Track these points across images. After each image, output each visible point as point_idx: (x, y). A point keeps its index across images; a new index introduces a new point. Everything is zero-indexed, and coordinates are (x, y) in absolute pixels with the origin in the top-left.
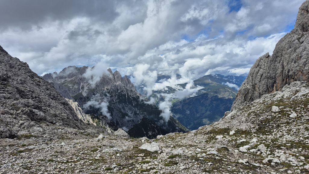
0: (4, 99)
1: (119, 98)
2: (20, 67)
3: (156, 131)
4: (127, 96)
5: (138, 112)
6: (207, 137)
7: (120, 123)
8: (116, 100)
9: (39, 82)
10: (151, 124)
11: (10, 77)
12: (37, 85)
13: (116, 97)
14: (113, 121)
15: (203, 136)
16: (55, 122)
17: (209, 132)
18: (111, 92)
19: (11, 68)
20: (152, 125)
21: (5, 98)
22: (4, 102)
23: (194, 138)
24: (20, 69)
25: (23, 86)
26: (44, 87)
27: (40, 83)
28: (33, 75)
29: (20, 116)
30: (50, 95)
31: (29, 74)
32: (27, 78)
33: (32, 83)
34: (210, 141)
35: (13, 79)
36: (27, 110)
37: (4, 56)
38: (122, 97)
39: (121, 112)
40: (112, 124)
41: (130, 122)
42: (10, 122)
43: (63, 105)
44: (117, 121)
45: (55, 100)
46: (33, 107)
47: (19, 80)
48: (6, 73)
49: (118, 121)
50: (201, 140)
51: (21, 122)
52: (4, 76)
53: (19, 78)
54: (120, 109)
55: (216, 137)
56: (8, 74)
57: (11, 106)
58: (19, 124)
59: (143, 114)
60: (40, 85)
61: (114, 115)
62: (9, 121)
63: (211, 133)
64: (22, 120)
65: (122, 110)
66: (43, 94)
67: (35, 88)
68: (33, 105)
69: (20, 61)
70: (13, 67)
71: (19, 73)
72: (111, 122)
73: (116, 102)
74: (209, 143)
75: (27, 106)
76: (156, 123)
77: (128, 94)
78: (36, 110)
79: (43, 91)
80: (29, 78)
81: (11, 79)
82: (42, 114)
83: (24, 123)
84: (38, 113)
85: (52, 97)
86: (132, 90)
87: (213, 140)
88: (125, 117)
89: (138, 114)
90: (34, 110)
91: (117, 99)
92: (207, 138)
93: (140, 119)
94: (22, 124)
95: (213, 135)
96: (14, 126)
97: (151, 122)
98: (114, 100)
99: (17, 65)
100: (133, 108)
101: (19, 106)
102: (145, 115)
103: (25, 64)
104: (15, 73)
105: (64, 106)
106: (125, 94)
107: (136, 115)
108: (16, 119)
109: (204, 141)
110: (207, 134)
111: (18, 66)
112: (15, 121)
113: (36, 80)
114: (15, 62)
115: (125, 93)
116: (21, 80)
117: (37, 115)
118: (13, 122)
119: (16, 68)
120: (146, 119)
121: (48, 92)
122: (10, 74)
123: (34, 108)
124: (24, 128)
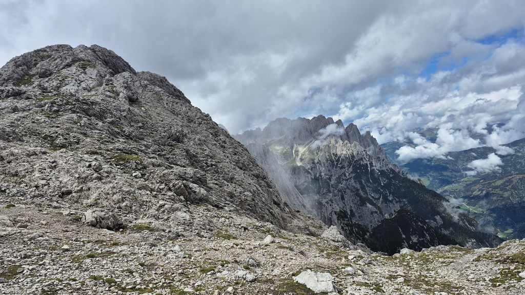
0: (152, 167)
1: (354, 171)
2: (200, 120)
3: (427, 235)
4: (369, 168)
5: (390, 198)
6: (499, 269)
7: (356, 214)
8: (349, 174)
9: (224, 142)
10: (415, 222)
11: (186, 135)
12: (222, 146)
13: (351, 169)
14: (345, 209)
15: (491, 265)
16: (223, 204)
17: (508, 258)
18: (342, 159)
19: (189, 122)
20: (419, 223)
21: (154, 165)
22: (152, 171)
23: (469, 267)
24: (200, 124)
25: (201, 149)
26: (231, 150)
27: (226, 143)
28: (216, 132)
29: (163, 193)
30: (237, 162)
31: (212, 131)
32: (208, 136)
33: (215, 144)
34: (503, 282)
35: (190, 138)
36: (180, 184)
37: (181, 105)
38: (360, 168)
39: (358, 195)
40: (342, 214)
41: (376, 215)
42: (147, 201)
43: (255, 178)
44: (351, 211)
45: (244, 170)
46: (191, 180)
47: (196, 140)
48: (180, 129)
49: (354, 210)
50: (482, 275)
51: (161, 202)
52: (177, 134)
53: (197, 137)
54: (358, 190)
55: (520, 274)
56: (183, 131)
57: (160, 177)
58: (158, 205)
59: (400, 202)
60: (226, 146)
61: (346, 199)
62: (145, 200)
63: (512, 262)
64: (163, 200)
65: (361, 192)
66: (227, 160)
67: (218, 151)
68: (192, 178)
69: (201, 112)
70: (192, 121)
71: (199, 129)
72: (341, 211)
73: (350, 178)
74: (499, 285)
75: (182, 177)
76: (427, 221)
77: (371, 164)
78: (195, 185)
79: (228, 157)
80: (211, 136)
81: (186, 138)
82: (203, 191)
83: (164, 205)
84: (197, 190)
85: (241, 165)
86: (379, 158)
87: (511, 280)
88: (366, 204)
89: (391, 201)
90: (191, 185)
91: (352, 172)
92: (498, 272)
93: (395, 211)
94: (162, 206)
95: (515, 269)
96: (150, 208)
97: (417, 219)
98: (347, 174)
99: (197, 117)
100: (382, 191)
101: (171, 177)
102: (405, 205)
103: (207, 116)
104: (193, 129)
105: (258, 181)
106: (367, 164)
107: (386, 203)
108: (156, 197)
109: (487, 279)
110: (504, 262)
111: (198, 119)
112: (153, 200)
113: (220, 139)
114: (194, 114)
115: (366, 162)
116: (199, 140)
117: (195, 192)
118: (150, 202)
119: (195, 123)
120: (407, 211)
121: (236, 157)
122: (185, 131)
123: (193, 182)
124: (164, 212)
